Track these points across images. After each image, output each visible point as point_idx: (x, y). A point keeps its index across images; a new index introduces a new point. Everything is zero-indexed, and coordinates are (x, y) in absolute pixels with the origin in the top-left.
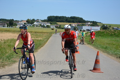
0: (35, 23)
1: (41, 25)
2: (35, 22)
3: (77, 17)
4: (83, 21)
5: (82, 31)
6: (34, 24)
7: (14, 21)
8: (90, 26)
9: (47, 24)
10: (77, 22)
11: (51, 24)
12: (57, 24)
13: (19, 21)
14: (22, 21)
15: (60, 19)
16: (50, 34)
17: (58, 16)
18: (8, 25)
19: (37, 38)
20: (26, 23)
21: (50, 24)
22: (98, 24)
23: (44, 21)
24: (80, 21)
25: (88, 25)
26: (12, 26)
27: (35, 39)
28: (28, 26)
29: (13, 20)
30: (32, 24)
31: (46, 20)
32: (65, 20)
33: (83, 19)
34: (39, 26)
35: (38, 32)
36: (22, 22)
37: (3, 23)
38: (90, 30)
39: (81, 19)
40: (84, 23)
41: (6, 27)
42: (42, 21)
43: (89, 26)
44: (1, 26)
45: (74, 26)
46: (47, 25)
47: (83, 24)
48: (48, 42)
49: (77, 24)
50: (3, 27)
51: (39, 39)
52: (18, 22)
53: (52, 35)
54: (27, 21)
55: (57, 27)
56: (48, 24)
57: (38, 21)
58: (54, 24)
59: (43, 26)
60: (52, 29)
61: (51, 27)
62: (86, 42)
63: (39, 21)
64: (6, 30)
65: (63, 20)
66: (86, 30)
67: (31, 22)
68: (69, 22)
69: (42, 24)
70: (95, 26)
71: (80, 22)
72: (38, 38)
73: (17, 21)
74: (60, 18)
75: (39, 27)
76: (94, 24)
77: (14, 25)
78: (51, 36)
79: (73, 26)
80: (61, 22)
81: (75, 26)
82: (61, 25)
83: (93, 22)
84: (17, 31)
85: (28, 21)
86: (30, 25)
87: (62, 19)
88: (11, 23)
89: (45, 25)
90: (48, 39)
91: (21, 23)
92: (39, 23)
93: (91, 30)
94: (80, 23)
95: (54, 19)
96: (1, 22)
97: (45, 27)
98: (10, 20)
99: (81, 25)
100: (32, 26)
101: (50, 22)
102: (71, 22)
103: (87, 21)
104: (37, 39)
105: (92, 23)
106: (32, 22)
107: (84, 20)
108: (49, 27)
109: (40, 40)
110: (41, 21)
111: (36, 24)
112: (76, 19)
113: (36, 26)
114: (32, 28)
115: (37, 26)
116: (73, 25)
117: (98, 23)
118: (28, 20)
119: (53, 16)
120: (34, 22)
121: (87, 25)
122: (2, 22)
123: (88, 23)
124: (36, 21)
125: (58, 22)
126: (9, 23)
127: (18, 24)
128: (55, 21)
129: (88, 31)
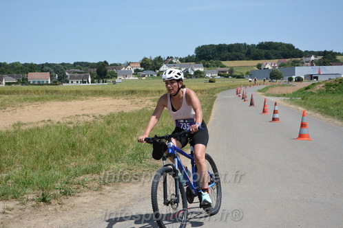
0: (164, 68)
2: (164, 66)
3: (276, 43)
4: (295, 53)
5: (294, 80)
6: (161, 69)
7: (108, 66)
8: (317, 65)
9: (196, 67)
10: (277, 57)
11: (206, 68)
12: (221, 67)
13: (120, 64)
14: (129, 64)
15: (229, 51)
16: (211, 95)
17: (225, 45)
18: (95, 79)
20: (140, 68)
21: (204, 66)
22: (339, 58)
23: (188, 60)
24: (287, 53)
25: (309, 64)
26: (104, 80)
28: (144, 76)
29: (105, 62)
30: (155, 71)
31: (193, 56)
32: (243, 55)
33: (294, 47)
36: (129, 67)
37: (82, 73)
38: (315, 78)
39: (290, 47)
40: (299, 59)
41: (90, 84)
42: (181, 60)
43: (312, 65)
44: (77, 82)
45: (270, 68)
46: (196, 69)
47: (294, 61)
48: (212, 115)
49: (278, 62)
50: (82, 84)
52: (120, 69)
53: (216, 97)
54: (142, 65)
55: (222, 73)
56: (199, 67)
57: (171, 62)
58: (214, 66)
59: (186, 75)
60: (210, 81)
61: (207, 75)
62: (318, 109)
63: (174, 61)
64: (95, 91)
65: (239, 54)
66: (306, 76)
67: (151, 66)
68: (255, 58)
69: (183, 70)
70: (331, 65)
71: (285, 56)
73: (115, 65)
74: (230, 48)
76: (328, 58)
77: (108, 78)
78: (214, 100)
79: (266, 67)
80: (233, 60)
81: (274, 67)
83: (325, 54)
84: (123, 93)
85: (145, 64)
86: (152, 72)
87: (236, 52)
88: (102, 72)
89: (189, 71)
90: (211, 107)
91: (127, 69)
93: (319, 76)
94: (287, 60)
95: (213, 54)
96: (76, 70)
97: (191, 76)
98: (98, 64)
99: (288, 64)
100: (156, 75)
101: (203, 61)
102: (262, 59)
103: (306, 52)
105: (320, 55)
106: (155, 64)
107: (297, 49)
108: (201, 77)
110: (178, 61)
112: (276, 48)
116: (268, 66)
117: (339, 54)
118: (145, 59)
119: (212, 46)
120: (160, 66)
121: (306, 64)
122: (79, 70)
123: (308, 57)
124: (165, 62)
125: (225, 59)
126: (97, 71)
127: (118, 72)
128: (216, 59)
129: (311, 79)
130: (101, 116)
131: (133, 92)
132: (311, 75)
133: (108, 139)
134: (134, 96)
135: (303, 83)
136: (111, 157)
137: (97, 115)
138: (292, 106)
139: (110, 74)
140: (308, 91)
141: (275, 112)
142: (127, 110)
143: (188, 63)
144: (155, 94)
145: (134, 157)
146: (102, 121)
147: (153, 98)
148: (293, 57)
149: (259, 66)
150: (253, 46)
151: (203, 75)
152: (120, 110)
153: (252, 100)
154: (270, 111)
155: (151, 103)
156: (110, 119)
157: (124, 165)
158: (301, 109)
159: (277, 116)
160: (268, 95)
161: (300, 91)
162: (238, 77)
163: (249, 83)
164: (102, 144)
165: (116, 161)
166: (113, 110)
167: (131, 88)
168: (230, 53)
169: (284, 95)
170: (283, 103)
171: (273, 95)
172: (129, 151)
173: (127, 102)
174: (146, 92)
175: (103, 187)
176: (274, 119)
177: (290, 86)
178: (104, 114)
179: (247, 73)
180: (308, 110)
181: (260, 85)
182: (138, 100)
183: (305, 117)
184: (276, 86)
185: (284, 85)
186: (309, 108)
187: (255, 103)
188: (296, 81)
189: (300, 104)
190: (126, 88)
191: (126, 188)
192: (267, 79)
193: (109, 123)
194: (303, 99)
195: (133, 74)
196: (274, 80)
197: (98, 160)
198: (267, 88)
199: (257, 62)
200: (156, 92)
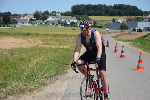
0: (50, 19)
1: (60, 22)
2: (50, 17)
3: (126, 5)
4: (138, 13)
5: (137, 30)
6: (48, 20)
7: (11, 15)
9: (72, 19)
10: (126, 15)
11: (78, 20)
13: (20, 15)
14: (26, 15)
17: (91, 5)
18: (2, 24)
19: (59, 45)
20: (33, 18)
23: (66, 14)
24: (132, 12)
25: (147, 20)
26: (8, 25)
27: (58, 47)
28: (36, 24)
29: (9, 13)
30: (43, 21)
31: (70, 11)
32: (103, 12)
33: (137, 9)
34: (58, 23)
35: (58, 35)
36: (26, 17)
39: (135, 8)
40: (141, 17)
42: (62, 14)
43: (149, 21)
45: (121, 22)
46: (71, 21)
47: (137, 18)
49: (127, 18)
51: (65, 47)
52: (19, 18)
54: (35, 16)
56: (74, 19)
57: (55, 15)
59: (65, 24)
63: (57, 14)
64: (2, 32)
65: (100, 12)
66: (145, 28)
68: (112, 15)
69: (63, 21)
71: (131, 14)
72: (62, 45)
73: (16, 15)
74: (95, 7)
75: (57, 25)
77: (11, 23)
79: (118, 21)
80: (96, 15)
81: (124, 21)
82: (97, 22)
84: (21, 34)
85: (37, 16)
86: (41, 21)
87: (99, 10)
88: (7, 19)
89: (67, 22)
91: (24, 18)
92: (57, 19)
94: (133, 17)
95: (83, 11)
97: (68, 25)
99: (133, 19)
100: (44, 24)
101: (76, 15)
102: (115, 15)
103: (146, 12)
104: (61, 47)
106: (44, 16)
107: (140, 10)
108: (75, 26)
109: (68, 50)
110: (60, 14)
111: (52, 21)
112: (125, 9)
113: (51, 24)
114: (45, 27)
115: (53, 24)
116: (120, 21)
118: (37, 12)
119: (83, 5)
120: (48, 17)
121: (145, 20)
123: (147, 15)
124: (51, 15)
125: (91, 15)
126: (3, 19)
127: (18, 20)
128: (85, 15)
129: (148, 30)
130: (6, 50)
131: (28, 34)
132: (148, 28)
133: (11, 66)
134: (29, 37)
135: (142, 33)
136: (13, 77)
137: (3, 49)
138: (134, 48)
139: (12, 21)
140: (146, 38)
141: (122, 52)
142: (24, 46)
143: (66, 16)
144: (43, 36)
145: (29, 78)
146: (7, 53)
147: (42, 39)
148: (137, 15)
149: (114, 21)
150: (110, 6)
151: (76, 25)
152: (19, 46)
153: (108, 43)
154: (119, 51)
155: (41, 43)
156: (12, 52)
157: (22, 83)
158: (140, 50)
159: (123, 54)
160: (119, 40)
161: (140, 38)
162: (100, 27)
163: (106, 32)
164: (7, 68)
165: (17, 80)
166: (14, 46)
167: (27, 32)
168: (94, 11)
169: (129, 40)
170: (128, 46)
171: (122, 41)
172: (25, 74)
173: (24, 41)
174: (37, 35)
175: (8, 96)
176: (122, 56)
177: (133, 34)
178: (9, 48)
179: (106, 25)
180: (144, 51)
181: (114, 33)
182: (32, 40)
183: (141, 56)
184: (125, 34)
185: (130, 34)
186: (145, 49)
187: (110, 45)
188: (138, 31)
189: (140, 47)
190: (24, 31)
191: (24, 97)
192: (119, 29)
193: (12, 55)
194: (141, 44)
195: (29, 22)
196: (123, 30)
197: (5, 79)
198: (118, 36)
199: (112, 18)
200: (44, 35)
